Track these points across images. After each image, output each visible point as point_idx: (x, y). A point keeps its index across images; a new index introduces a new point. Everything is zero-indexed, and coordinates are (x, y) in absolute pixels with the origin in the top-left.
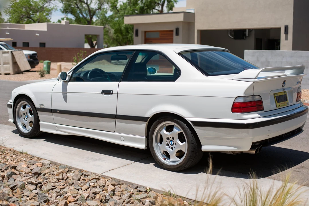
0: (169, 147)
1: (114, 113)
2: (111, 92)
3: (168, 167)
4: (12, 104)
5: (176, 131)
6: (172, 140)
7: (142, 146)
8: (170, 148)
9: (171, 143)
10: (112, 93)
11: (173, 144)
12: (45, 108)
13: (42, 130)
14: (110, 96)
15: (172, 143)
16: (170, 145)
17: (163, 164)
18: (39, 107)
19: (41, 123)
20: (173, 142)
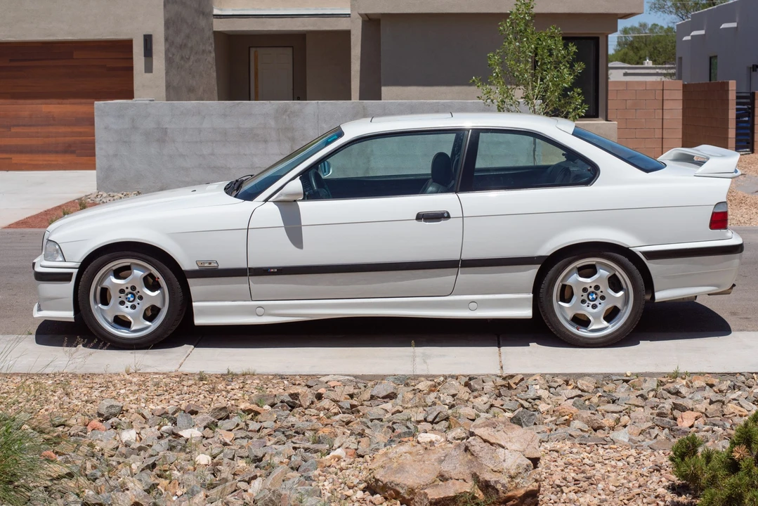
0: (586, 304)
1: (455, 256)
2: (446, 215)
3: (591, 342)
4: (75, 271)
5: (603, 273)
6: (593, 292)
7: (527, 313)
8: (590, 306)
9: (590, 297)
10: (449, 217)
11: (596, 298)
12: (220, 267)
13: (199, 321)
14: (443, 223)
15: (594, 296)
16: (588, 302)
17: (581, 339)
18: (197, 268)
19: (197, 307)
20: (596, 294)
